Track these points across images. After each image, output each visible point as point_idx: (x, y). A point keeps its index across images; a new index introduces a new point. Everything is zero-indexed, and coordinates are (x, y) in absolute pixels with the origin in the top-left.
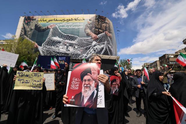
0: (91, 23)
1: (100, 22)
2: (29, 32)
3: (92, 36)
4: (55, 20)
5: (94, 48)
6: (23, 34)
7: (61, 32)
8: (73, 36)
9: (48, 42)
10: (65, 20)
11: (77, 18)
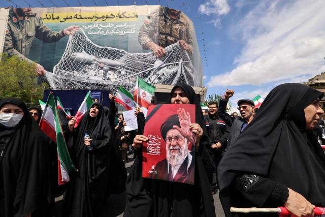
0: (151, 23)
1: (168, 21)
2: (22, 41)
3: (154, 51)
4: (78, 17)
5: (158, 73)
6: (11, 47)
7: (91, 42)
8: (117, 49)
9: (66, 64)
10: (98, 18)
11: (123, 14)
